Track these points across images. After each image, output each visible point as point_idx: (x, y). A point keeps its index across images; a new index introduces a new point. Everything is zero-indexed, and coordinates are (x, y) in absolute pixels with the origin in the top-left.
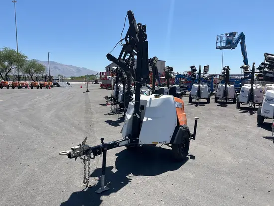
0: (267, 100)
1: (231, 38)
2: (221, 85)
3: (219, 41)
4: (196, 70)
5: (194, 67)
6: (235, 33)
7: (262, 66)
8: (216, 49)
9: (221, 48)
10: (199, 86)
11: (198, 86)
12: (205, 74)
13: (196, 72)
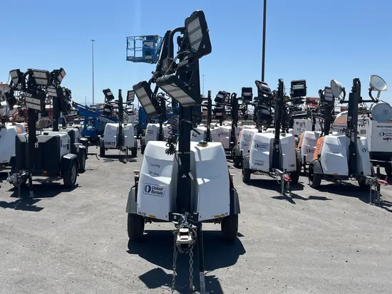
0: (257, 146)
1: (150, 44)
2: (151, 125)
3: (131, 46)
4: (112, 97)
5: (109, 90)
6: (157, 36)
7: (221, 96)
8: (128, 60)
9: (134, 60)
10: (120, 127)
11: (117, 125)
12: (129, 104)
13: (113, 101)
